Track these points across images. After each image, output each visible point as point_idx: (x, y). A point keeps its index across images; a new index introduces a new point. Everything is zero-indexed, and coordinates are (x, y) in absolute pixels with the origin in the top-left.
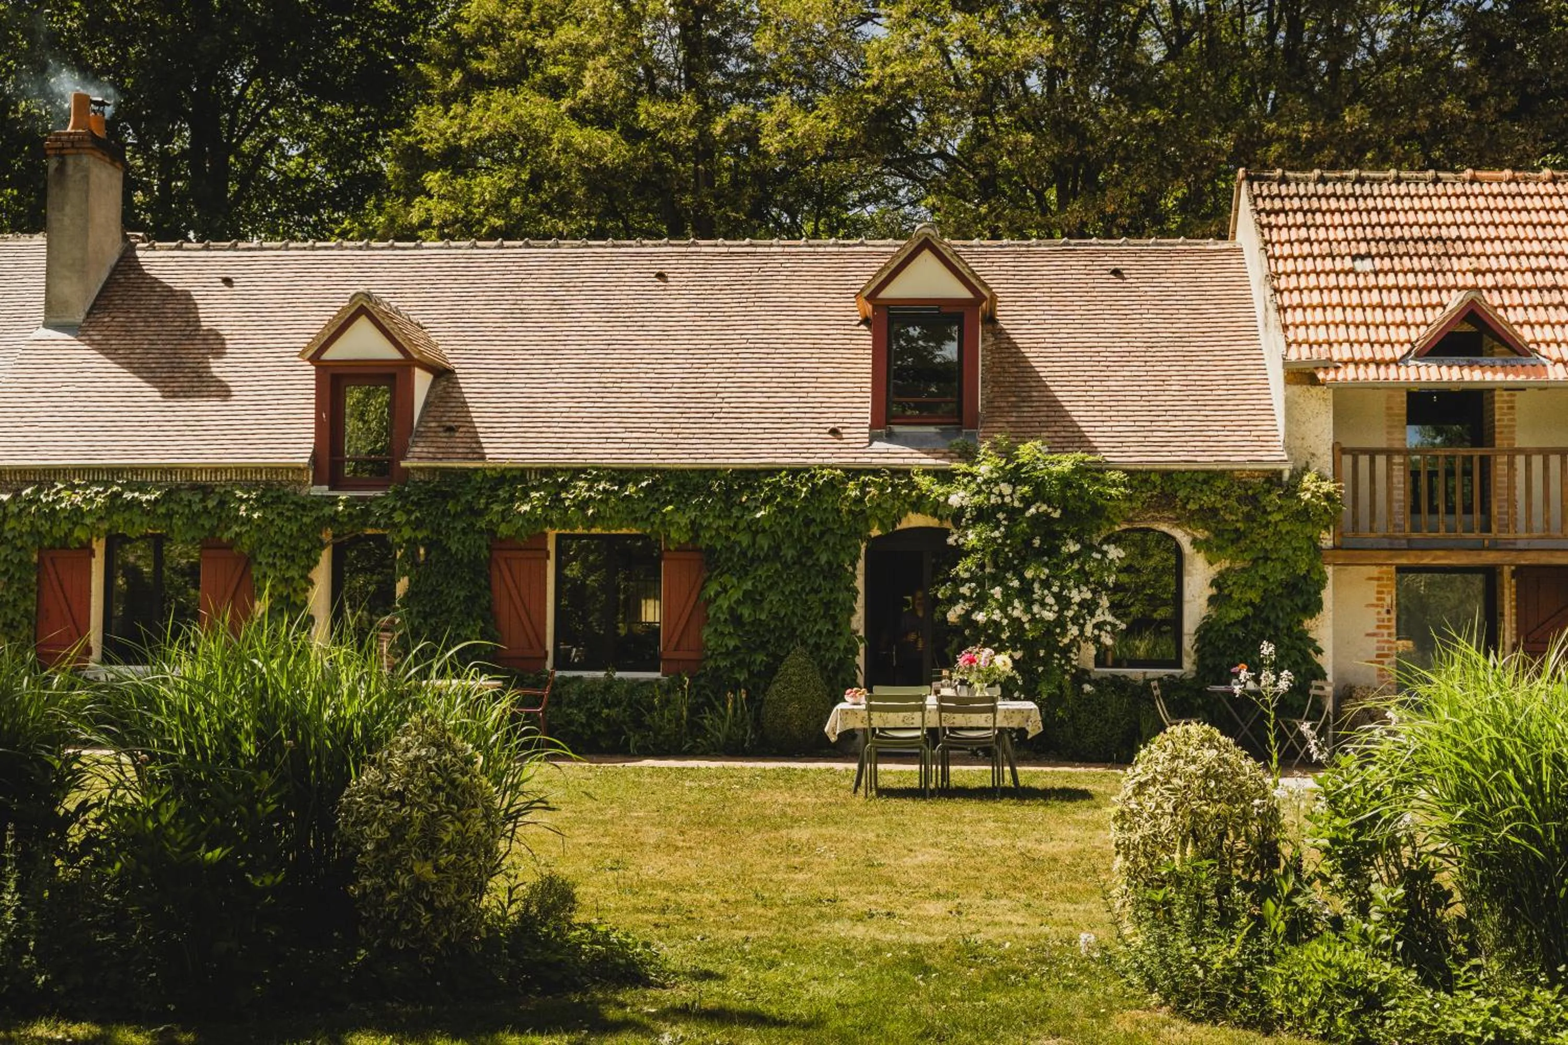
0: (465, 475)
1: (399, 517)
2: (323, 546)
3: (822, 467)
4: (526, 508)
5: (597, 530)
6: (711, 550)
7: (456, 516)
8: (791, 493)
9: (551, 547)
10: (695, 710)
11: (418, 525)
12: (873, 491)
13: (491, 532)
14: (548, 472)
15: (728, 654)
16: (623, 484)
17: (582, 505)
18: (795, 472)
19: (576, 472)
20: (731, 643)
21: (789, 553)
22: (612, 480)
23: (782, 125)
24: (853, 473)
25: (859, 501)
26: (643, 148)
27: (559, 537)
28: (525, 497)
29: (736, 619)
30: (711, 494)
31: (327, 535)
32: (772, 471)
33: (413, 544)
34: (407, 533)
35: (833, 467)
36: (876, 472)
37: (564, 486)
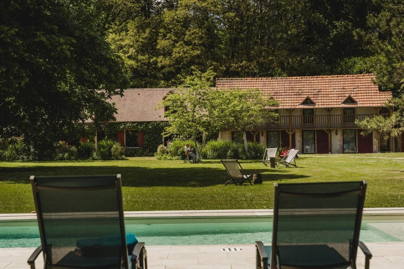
0: (114, 123)
1: (106, 129)
2: (96, 132)
3: (158, 121)
4: (121, 127)
5: (130, 130)
6: (144, 132)
7: (113, 128)
8: (154, 125)
9: (125, 132)
10: (143, 152)
11: (108, 129)
12: (164, 124)
13: (117, 130)
14: (124, 122)
15: (147, 145)
16: (133, 124)
17: (128, 127)
18: (154, 122)
19: (127, 122)
20: (147, 143)
21: (154, 132)
22: (132, 123)
23: (161, 62)
24: (162, 122)
25: (162, 125)
26: (139, 64)
27: (126, 131)
28: (121, 126)
29: (148, 140)
30: (144, 125)
31: (96, 131)
32: (152, 122)
33: (107, 132)
34: (107, 130)
35: (159, 121)
36: (164, 121)
37: (126, 124)
